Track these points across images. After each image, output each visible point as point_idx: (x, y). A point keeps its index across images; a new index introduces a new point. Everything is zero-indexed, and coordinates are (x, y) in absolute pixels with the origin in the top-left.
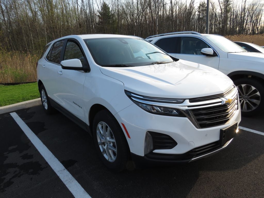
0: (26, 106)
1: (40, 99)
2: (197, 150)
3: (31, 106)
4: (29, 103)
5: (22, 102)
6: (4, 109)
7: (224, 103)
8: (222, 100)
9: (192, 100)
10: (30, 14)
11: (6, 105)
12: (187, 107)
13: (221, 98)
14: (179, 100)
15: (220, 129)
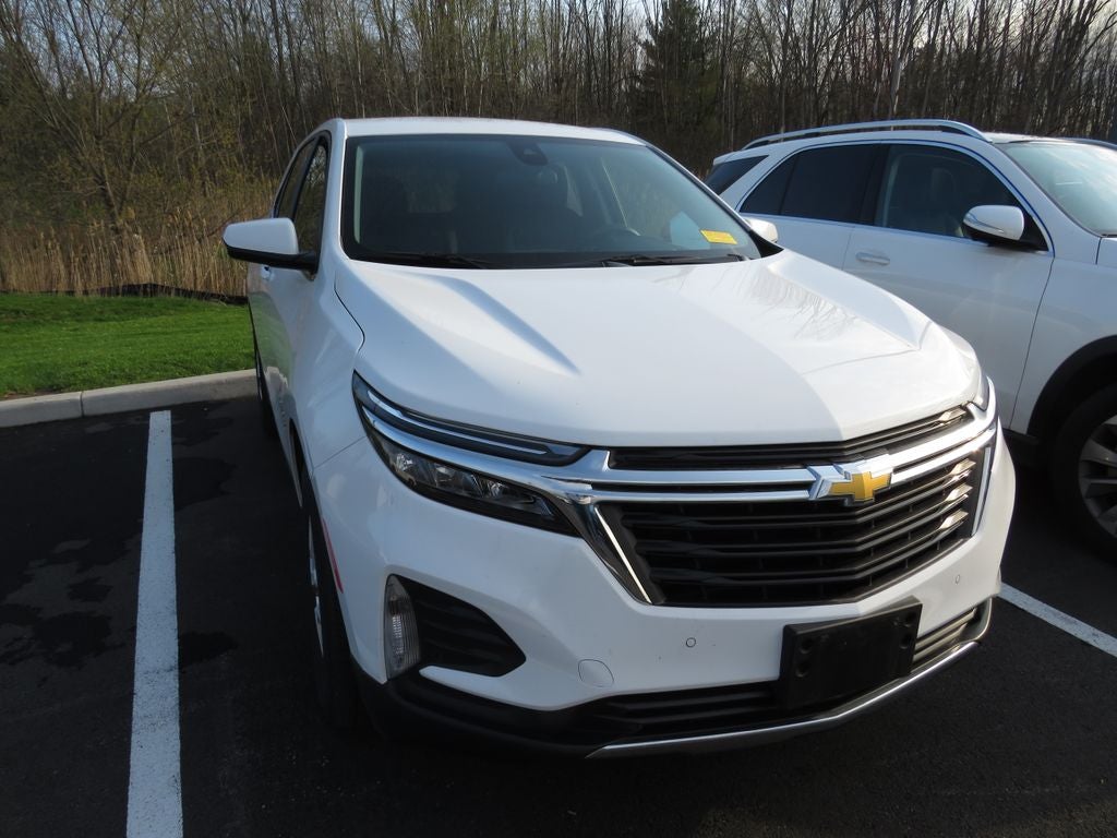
0: (216, 391)
2: (630, 707)
3: (234, 393)
4: (229, 383)
5: (207, 373)
6: (134, 395)
7: (824, 492)
8: (813, 479)
9: (626, 457)
11: (150, 378)
12: (589, 487)
13: (812, 467)
14: (556, 449)
15: (782, 627)
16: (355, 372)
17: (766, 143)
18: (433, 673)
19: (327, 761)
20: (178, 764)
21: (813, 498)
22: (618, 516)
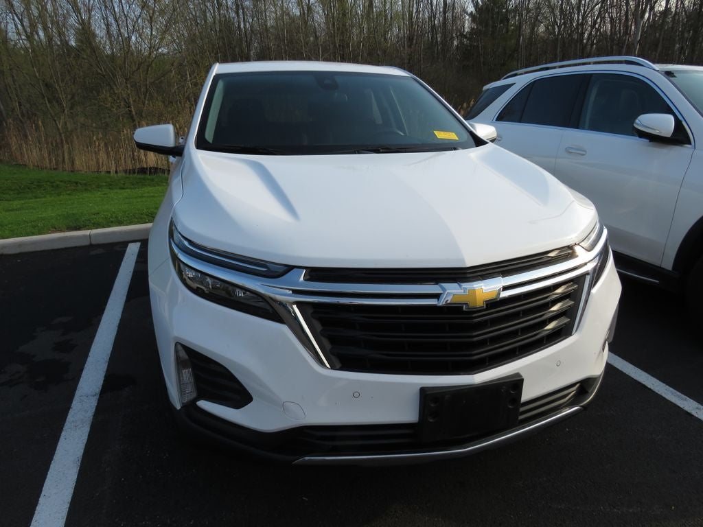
6: (120, 233)
7: (448, 301)
8: (441, 291)
10: (296, 12)
11: (131, 223)
12: (291, 292)
13: (443, 284)
14: (271, 267)
15: (419, 388)
16: (172, 218)
17: (516, 75)
18: (203, 404)
20: (83, 451)
21: (440, 304)
22: (310, 311)
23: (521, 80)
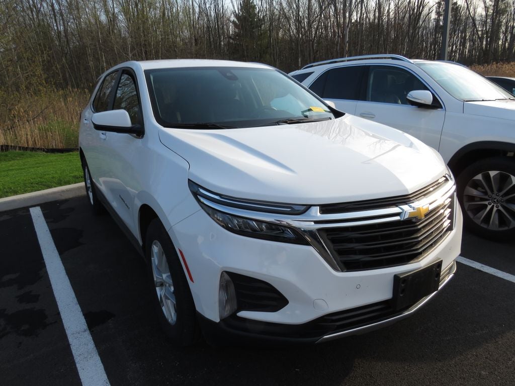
0: (61, 195)
1: (83, 184)
2: (334, 318)
3: (71, 196)
4: (68, 191)
5: (55, 187)
6: (19, 200)
7: (407, 217)
8: (401, 211)
9: (327, 208)
11: (25, 192)
12: (313, 223)
13: (400, 206)
14: (297, 208)
15: (393, 275)
16: (189, 179)
17: (312, 66)
19: (178, 363)
21: (402, 219)
23: (318, 70)
